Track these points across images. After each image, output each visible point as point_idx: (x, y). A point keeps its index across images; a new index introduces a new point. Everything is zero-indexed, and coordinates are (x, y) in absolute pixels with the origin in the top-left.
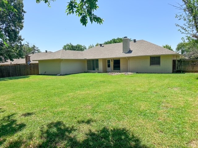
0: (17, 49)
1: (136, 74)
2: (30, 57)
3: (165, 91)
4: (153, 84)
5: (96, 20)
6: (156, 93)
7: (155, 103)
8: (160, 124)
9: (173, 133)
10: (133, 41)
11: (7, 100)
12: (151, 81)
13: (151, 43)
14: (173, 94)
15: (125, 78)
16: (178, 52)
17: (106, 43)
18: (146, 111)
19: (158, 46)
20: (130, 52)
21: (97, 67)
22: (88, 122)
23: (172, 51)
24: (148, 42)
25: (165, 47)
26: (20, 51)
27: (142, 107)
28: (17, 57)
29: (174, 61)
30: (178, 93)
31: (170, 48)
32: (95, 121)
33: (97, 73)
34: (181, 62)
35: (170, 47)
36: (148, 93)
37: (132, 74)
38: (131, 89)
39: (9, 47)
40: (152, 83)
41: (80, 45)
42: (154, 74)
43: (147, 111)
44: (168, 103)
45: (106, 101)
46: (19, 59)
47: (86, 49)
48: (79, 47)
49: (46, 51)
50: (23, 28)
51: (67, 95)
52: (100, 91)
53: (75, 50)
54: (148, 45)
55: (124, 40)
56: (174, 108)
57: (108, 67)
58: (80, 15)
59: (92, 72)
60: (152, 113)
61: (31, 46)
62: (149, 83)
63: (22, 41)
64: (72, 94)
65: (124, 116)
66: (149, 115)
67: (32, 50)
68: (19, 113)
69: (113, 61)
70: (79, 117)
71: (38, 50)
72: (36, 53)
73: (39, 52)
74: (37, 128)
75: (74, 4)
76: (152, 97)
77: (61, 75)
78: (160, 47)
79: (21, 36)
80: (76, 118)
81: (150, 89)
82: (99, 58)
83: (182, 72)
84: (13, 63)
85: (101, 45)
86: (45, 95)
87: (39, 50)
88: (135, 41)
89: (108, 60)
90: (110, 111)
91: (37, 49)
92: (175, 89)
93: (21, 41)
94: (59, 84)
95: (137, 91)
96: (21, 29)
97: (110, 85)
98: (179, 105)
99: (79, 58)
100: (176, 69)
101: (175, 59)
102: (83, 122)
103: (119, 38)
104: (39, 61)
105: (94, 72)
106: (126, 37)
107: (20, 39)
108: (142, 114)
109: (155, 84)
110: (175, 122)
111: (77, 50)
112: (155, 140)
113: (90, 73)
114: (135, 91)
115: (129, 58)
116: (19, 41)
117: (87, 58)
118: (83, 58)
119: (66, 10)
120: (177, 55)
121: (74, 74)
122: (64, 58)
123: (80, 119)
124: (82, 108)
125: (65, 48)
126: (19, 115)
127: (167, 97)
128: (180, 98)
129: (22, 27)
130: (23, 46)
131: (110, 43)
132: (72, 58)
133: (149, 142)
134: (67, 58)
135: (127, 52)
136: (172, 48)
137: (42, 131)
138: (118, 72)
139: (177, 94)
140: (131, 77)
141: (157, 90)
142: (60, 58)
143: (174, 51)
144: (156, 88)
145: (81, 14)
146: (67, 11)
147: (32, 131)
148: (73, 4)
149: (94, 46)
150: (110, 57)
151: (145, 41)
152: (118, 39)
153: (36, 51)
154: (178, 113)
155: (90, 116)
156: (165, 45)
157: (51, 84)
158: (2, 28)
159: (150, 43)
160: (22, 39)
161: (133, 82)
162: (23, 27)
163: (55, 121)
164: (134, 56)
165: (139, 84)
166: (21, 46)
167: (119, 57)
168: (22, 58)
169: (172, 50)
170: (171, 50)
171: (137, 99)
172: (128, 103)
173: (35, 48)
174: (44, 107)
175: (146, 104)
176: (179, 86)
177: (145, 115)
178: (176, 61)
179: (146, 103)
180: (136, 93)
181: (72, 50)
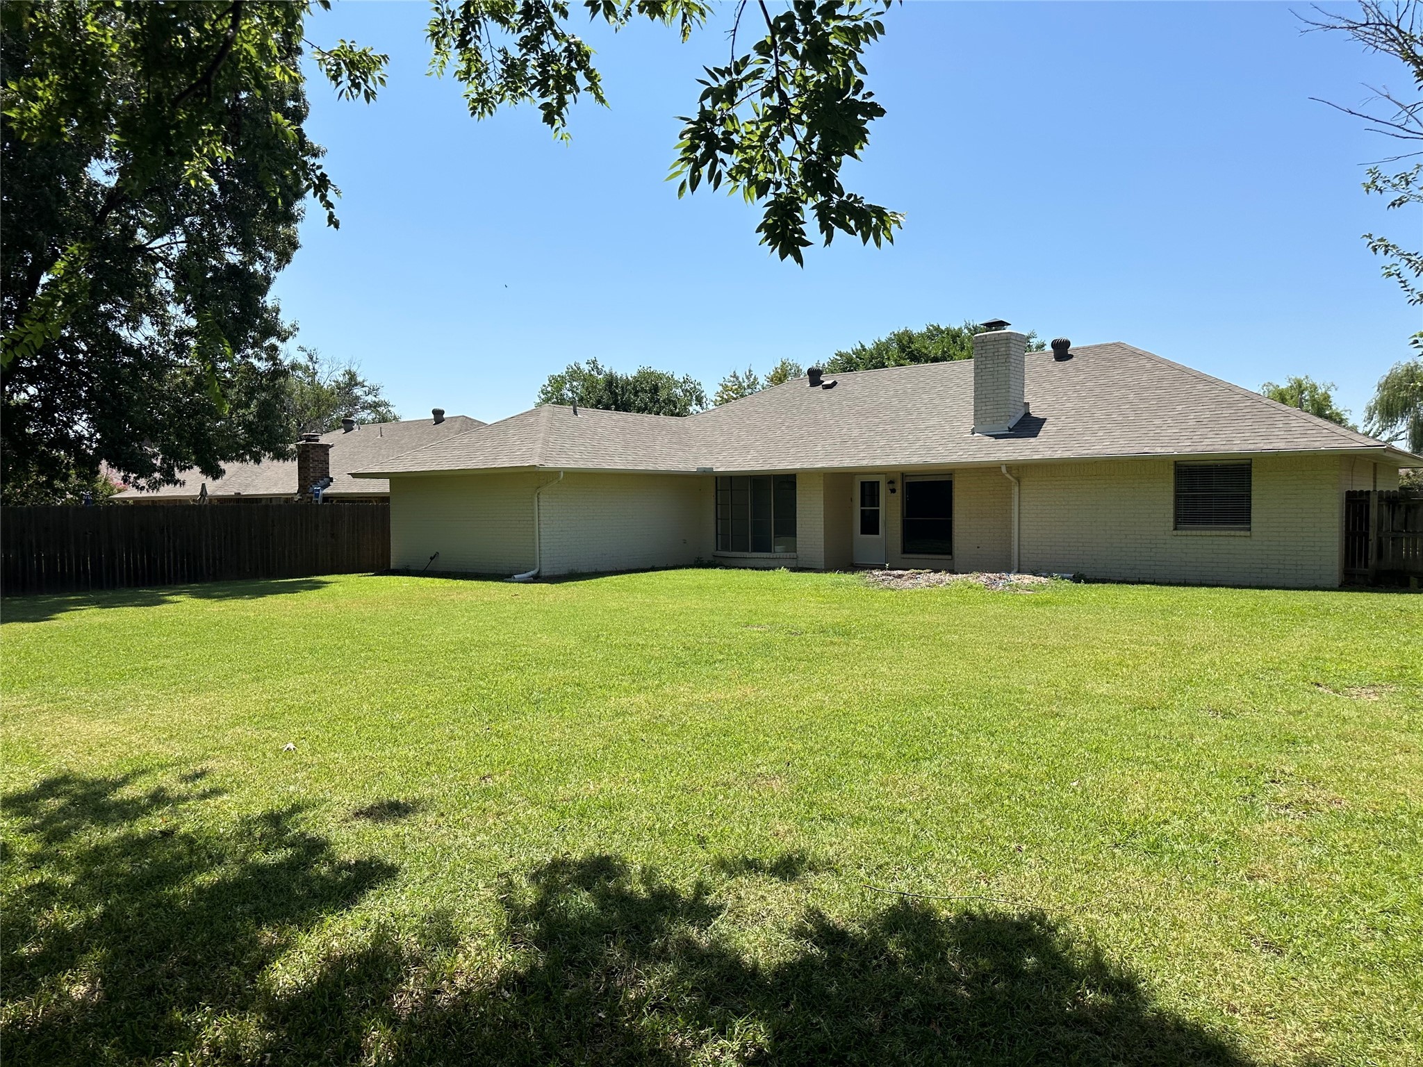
0: (251, 393)
1: (1067, 584)
2: (326, 448)
3: (1294, 707)
4: (1206, 658)
5: (852, 223)
6: (1227, 715)
7: (1222, 777)
8: (1263, 904)
9: (1356, 961)
10: (1048, 348)
11: (233, 725)
12: (1189, 639)
13: (1183, 370)
14: (1349, 728)
15: (992, 609)
16: (1385, 436)
17: (849, 364)
18: (1166, 822)
19: (1231, 388)
20: (1028, 426)
21: (788, 527)
22: (787, 868)
23: (1341, 430)
24: (1163, 361)
25: (1283, 400)
26: (266, 411)
27: (1137, 801)
28: (247, 448)
29: (1356, 504)
30: (1383, 721)
31: (1321, 409)
32: (830, 867)
33: (783, 573)
34: (1408, 509)
35: (1327, 398)
36: (1174, 716)
37: (1043, 587)
38: (1050, 684)
39: (199, 384)
40: (1197, 648)
41: (660, 377)
42: (1204, 590)
43: (1167, 827)
44: (1314, 782)
45: (879, 756)
46: (258, 461)
47: (699, 401)
48: (655, 389)
49: (438, 415)
50: (296, 255)
51: (612, 703)
52: (827, 689)
53: (624, 407)
54: (1161, 379)
55: (983, 341)
56: (1360, 815)
57: (863, 532)
58: (753, 189)
59: (752, 563)
60: (1204, 839)
61: (329, 376)
62: (1175, 648)
63: (284, 340)
64: (640, 699)
65: (1019, 849)
66: (1183, 846)
67: (335, 407)
68: (336, 799)
69: (898, 487)
70: (722, 838)
71: (374, 406)
72: (362, 422)
73: (384, 420)
74: (471, 888)
75: (722, 129)
76: (1199, 741)
77: (537, 579)
78: (1248, 396)
79: (277, 311)
80: (702, 841)
81: (1183, 692)
82: (798, 466)
83: (1414, 581)
84: (216, 488)
85: (815, 376)
86: (467, 698)
87: (386, 405)
88: (1061, 350)
89: (863, 484)
90: (918, 815)
91: (370, 399)
92: (1368, 699)
93: (278, 344)
94: (545, 639)
95: (1088, 697)
96: (284, 258)
97: (889, 652)
98: (1393, 794)
99: (662, 467)
100: (1372, 561)
101: (1363, 484)
102: (752, 866)
103: (937, 329)
104: (394, 478)
105: (763, 563)
106: (1001, 324)
107: (271, 329)
108: (1138, 841)
109: (1215, 655)
110: (1364, 897)
111: (640, 410)
112: (1234, 988)
113: (734, 572)
114: (1075, 695)
115: (1020, 470)
116: (267, 344)
117: (720, 468)
118: (692, 467)
119: (675, 165)
120: (1380, 460)
121: (626, 576)
122: (563, 463)
123: (729, 850)
124: (727, 785)
125: (554, 395)
126: (341, 812)
127: (1309, 743)
128: (1400, 758)
129: (286, 250)
130: (285, 373)
131: (874, 359)
132: (619, 464)
133: (1195, 995)
134: (581, 465)
135: (1003, 428)
136: (1338, 403)
137: (508, 904)
138: (936, 571)
139: (1374, 725)
140: (1037, 604)
141: (1234, 693)
142: (535, 461)
143: (1354, 429)
144: (1228, 682)
145: (762, 189)
146: (677, 173)
147: (446, 902)
148: (719, 131)
149: (762, 381)
150: (878, 463)
151: (1135, 353)
152: (934, 333)
153: (363, 408)
154: (1387, 844)
155: (789, 839)
156: (1284, 385)
157: (493, 637)
158: (160, 259)
159: (1172, 366)
160: (286, 325)
161: (1053, 641)
162: (295, 246)
163: (577, 856)
164: (1058, 455)
165: (1103, 658)
166: (278, 373)
167: (948, 460)
168: (281, 455)
169: (1338, 420)
170: (1329, 418)
171: (1097, 751)
172: (1035, 770)
173: (358, 391)
174: (485, 771)
175: (1160, 781)
176: (1391, 680)
177: (1155, 848)
178: (1374, 501)
179: (1159, 775)
180: (1083, 711)
181: (607, 408)
